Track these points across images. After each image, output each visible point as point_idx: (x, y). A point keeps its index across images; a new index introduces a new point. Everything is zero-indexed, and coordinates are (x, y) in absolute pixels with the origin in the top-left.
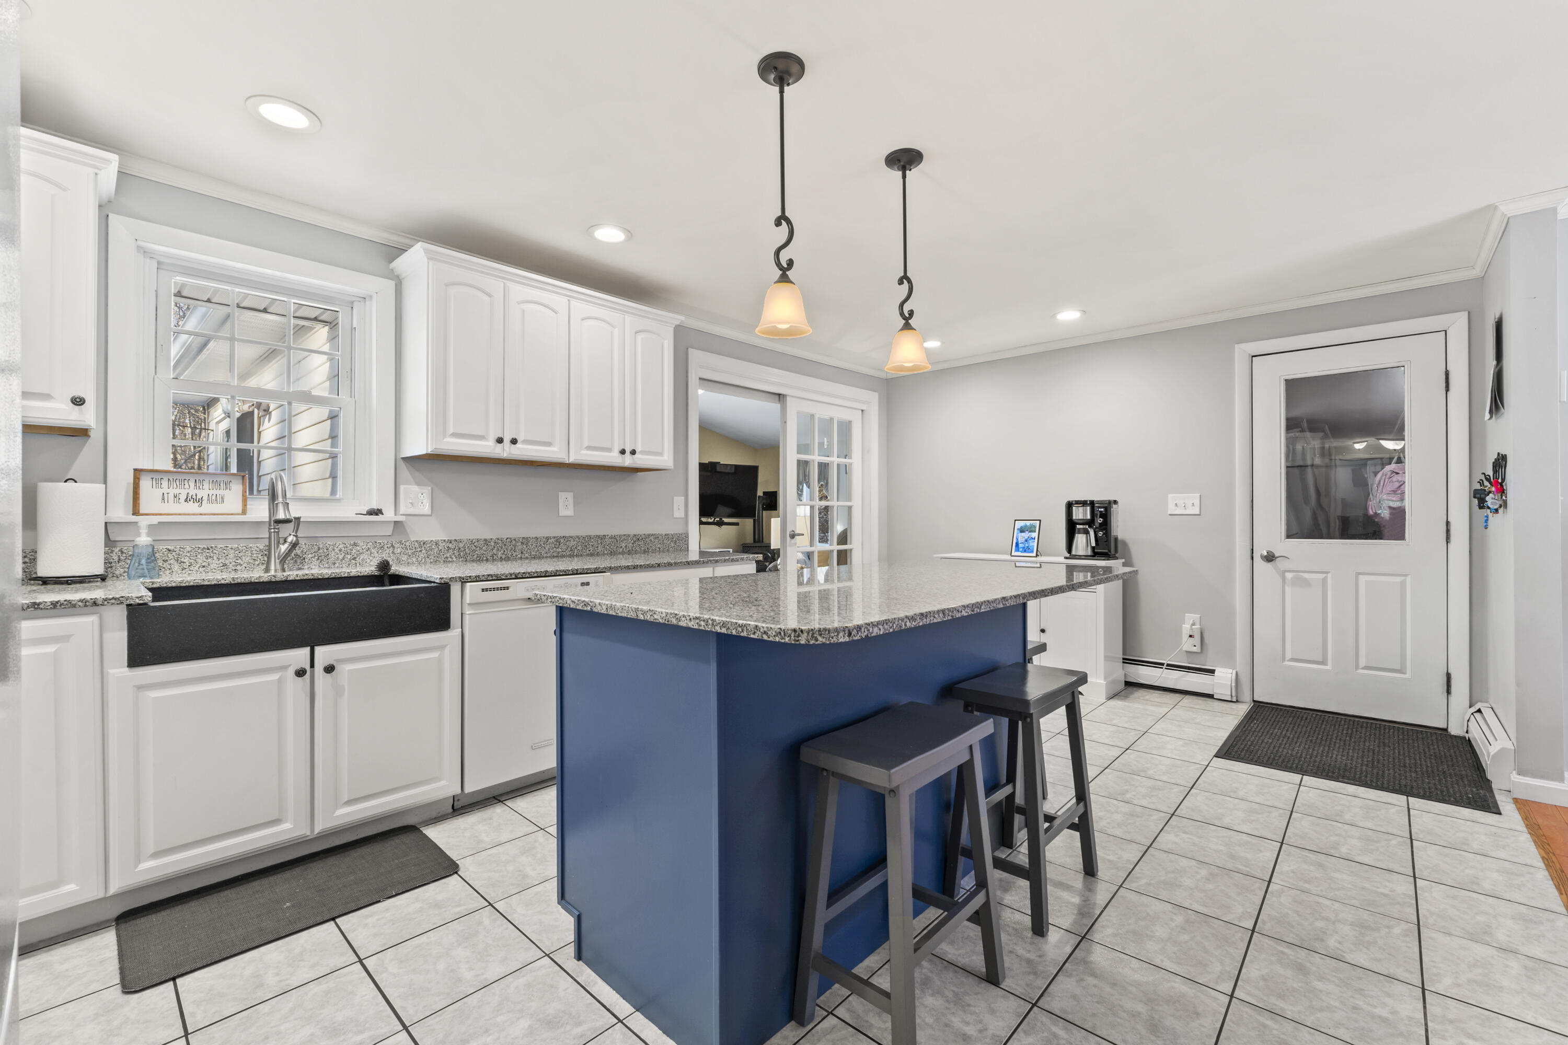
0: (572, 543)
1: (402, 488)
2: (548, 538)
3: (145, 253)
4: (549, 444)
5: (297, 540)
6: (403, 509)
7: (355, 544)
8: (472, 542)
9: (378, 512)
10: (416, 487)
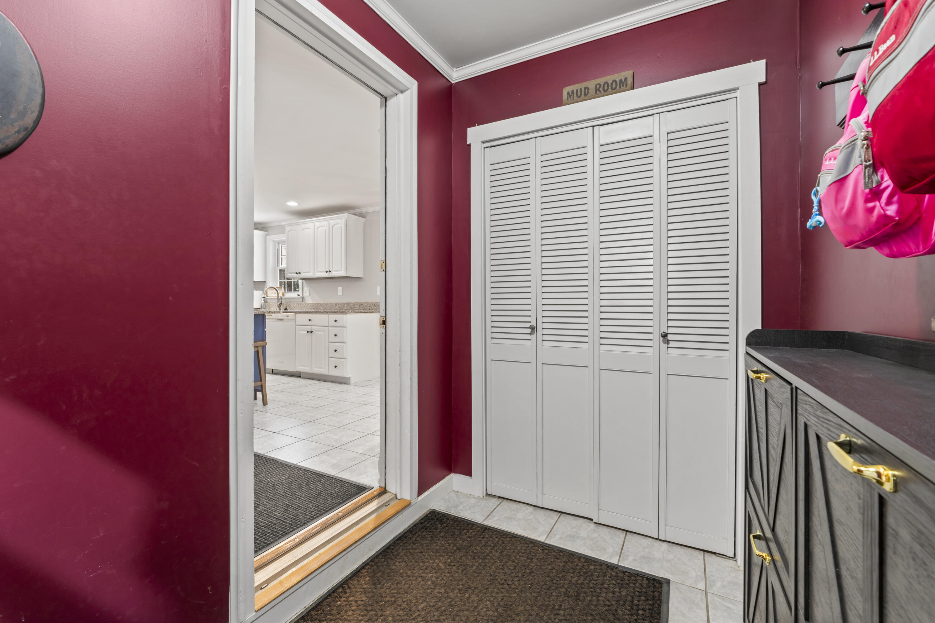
0: (340, 305)
1: (304, 288)
2: (333, 303)
3: (275, 241)
4: (309, 272)
5: (282, 303)
6: (304, 295)
7: (294, 304)
8: (315, 304)
9: (299, 295)
10: (306, 288)
